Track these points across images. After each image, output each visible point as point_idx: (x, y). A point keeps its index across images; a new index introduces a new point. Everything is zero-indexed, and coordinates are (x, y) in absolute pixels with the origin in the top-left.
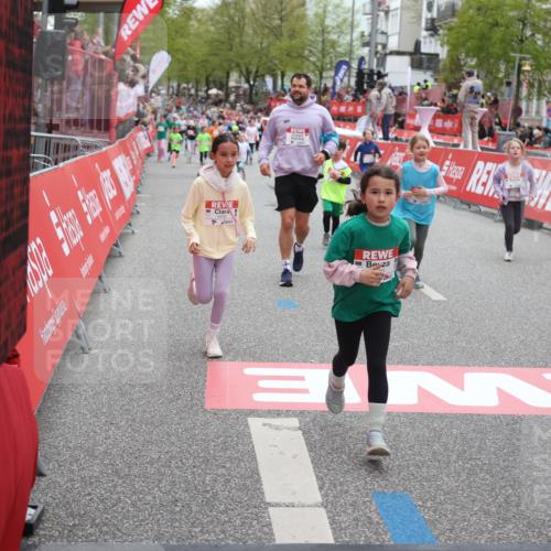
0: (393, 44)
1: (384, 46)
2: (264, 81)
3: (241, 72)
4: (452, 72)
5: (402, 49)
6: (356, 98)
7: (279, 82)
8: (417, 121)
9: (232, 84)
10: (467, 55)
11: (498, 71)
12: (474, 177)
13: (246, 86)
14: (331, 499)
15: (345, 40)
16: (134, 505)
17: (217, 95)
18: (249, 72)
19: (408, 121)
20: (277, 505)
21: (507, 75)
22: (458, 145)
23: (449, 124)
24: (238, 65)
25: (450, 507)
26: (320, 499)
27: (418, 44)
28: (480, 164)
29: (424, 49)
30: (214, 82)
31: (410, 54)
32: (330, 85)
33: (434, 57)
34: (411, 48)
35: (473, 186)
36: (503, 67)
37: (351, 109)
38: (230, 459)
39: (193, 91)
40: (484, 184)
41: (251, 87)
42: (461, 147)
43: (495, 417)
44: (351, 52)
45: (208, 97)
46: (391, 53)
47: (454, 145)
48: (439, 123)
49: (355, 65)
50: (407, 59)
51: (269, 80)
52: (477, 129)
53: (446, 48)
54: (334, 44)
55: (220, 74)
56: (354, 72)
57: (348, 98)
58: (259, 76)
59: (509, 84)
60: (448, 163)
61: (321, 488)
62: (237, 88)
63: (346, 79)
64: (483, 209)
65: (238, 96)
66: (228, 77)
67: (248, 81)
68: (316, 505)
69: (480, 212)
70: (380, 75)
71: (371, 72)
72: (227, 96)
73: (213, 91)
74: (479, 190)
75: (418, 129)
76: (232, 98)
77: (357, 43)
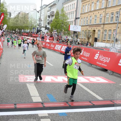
0: (42, 26)
1: (41, 26)
2: (22, 30)
3: (18, 29)
4: (51, 30)
5: (44, 26)
6: (36, 34)
7: (24, 31)
8: (47, 38)
9: (16, 30)
10: (54, 28)
11: (58, 31)
12: (56, 47)
13: (19, 31)
14: (41, 95)
15: (35, 25)
16: (11, 97)
17: (14, 32)
18: (19, 29)
19: (45, 38)
20: (33, 96)
21: (60, 31)
22: (53, 42)
23: (51, 39)
24: (18, 28)
25: (58, 96)
26: (39, 95)
27: (46, 26)
28: (57, 45)
29: (47, 27)
30: (14, 30)
31: (45, 27)
32: (32, 31)
33: (49, 28)
34: (45, 26)
35: (56, 48)
36: (59, 30)
37: (36, 35)
38: (25, 90)
39: (10, 31)
40: (57, 48)
41: (20, 31)
42: (54, 42)
43: (62, 83)
44: (36, 26)
45: (13, 32)
46: (42, 27)
47: (52, 42)
48: (50, 38)
49: (36, 29)
50: (44, 28)
51: (23, 30)
52: (56, 40)
53: (51, 27)
54: (33, 25)
55: (14, 29)
56: (36, 30)
57: (35, 34)
58: (21, 29)
59: (60, 33)
60: (52, 45)
61: (39, 94)
62: (17, 31)
63: (35, 31)
64: (57, 52)
65: (17, 32)
66: (16, 29)
67: (19, 30)
68: (38, 96)
69: (56, 52)
70: (41, 31)
71: (40, 30)
72: (16, 32)
73: (13, 31)
74: (57, 49)
75: (47, 39)
76: (17, 33)
77: (37, 25)
